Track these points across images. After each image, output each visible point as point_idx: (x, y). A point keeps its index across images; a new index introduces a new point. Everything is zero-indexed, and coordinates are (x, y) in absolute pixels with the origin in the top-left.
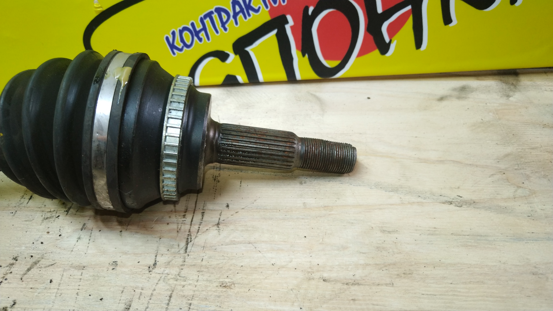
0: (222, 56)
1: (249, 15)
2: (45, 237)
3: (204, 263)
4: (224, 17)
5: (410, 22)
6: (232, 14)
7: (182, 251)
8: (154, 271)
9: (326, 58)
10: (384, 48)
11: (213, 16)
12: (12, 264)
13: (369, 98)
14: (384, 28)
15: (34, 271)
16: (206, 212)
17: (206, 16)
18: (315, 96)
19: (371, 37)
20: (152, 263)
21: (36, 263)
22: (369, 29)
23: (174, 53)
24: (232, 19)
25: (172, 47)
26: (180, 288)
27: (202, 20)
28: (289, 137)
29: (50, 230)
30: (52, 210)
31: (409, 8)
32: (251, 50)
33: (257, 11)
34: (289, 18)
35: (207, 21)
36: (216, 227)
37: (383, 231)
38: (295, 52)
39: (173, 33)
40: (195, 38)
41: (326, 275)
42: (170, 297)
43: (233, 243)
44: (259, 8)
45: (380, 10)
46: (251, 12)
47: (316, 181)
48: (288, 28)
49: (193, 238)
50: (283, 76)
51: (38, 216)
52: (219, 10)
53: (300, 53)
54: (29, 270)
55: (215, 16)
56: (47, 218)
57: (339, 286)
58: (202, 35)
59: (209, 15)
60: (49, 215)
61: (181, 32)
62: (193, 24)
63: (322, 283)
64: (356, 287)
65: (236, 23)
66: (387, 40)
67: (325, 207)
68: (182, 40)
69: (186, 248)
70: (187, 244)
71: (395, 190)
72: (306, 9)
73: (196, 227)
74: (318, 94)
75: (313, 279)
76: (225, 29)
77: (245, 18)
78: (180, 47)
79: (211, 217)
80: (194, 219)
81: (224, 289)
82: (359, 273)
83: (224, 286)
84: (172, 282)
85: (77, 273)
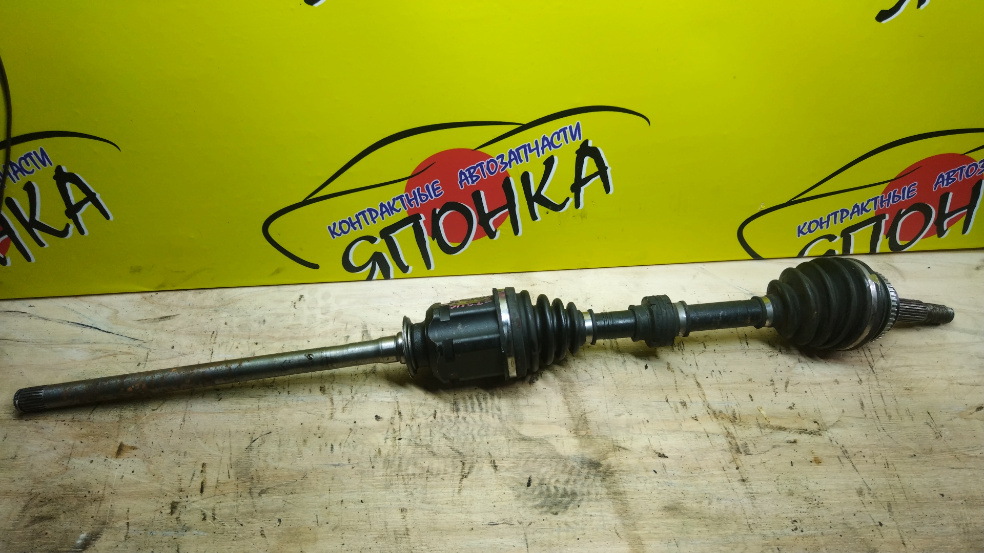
0: (831, 238)
1: (862, 214)
2: (779, 368)
3: (889, 378)
4: (845, 214)
5: (964, 218)
6: (850, 212)
7: (872, 372)
8: (863, 383)
9: (901, 239)
10: (941, 233)
11: (838, 214)
12: (773, 384)
13: (929, 268)
14: (945, 223)
15: (789, 387)
16: (871, 350)
17: (832, 214)
18: (891, 265)
19: (936, 227)
20: (859, 380)
21: (787, 383)
22: (935, 223)
23: (799, 236)
24: (849, 216)
25: (800, 231)
26: (884, 391)
27: (829, 217)
28: (919, 302)
29: (779, 363)
30: (769, 351)
31: (966, 210)
32: (854, 234)
33: (867, 211)
34: (887, 216)
35: (832, 217)
36: (882, 358)
37: (980, 358)
38: (882, 236)
39: (805, 224)
40: (819, 227)
41: (960, 381)
42: (882, 396)
43: (898, 367)
44: (871, 209)
45: (947, 211)
46: (864, 212)
47: (926, 329)
48: (884, 222)
49: (873, 365)
50: (868, 251)
51: (764, 355)
52: (842, 211)
53: (885, 236)
54: (786, 387)
55: (839, 215)
56: (771, 356)
57: (969, 387)
58: (824, 225)
59: (835, 214)
60: (770, 354)
61: (811, 223)
62: (821, 219)
63: (959, 385)
64: (978, 387)
65: (851, 218)
66: (945, 228)
67: (939, 344)
68: (809, 228)
69: (873, 371)
70: (872, 368)
71: (975, 333)
72: (901, 210)
73: (871, 358)
74: (892, 264)
75: (953, 384)
76: (842, 222)
77: (858, 215)
78: (805, 232)
79: (876, 352)
80: (866, 354)
81: (909, 391)
82: (977, 380)
83: (907, 389)
84: (877, 389)
85: (818, 387)
